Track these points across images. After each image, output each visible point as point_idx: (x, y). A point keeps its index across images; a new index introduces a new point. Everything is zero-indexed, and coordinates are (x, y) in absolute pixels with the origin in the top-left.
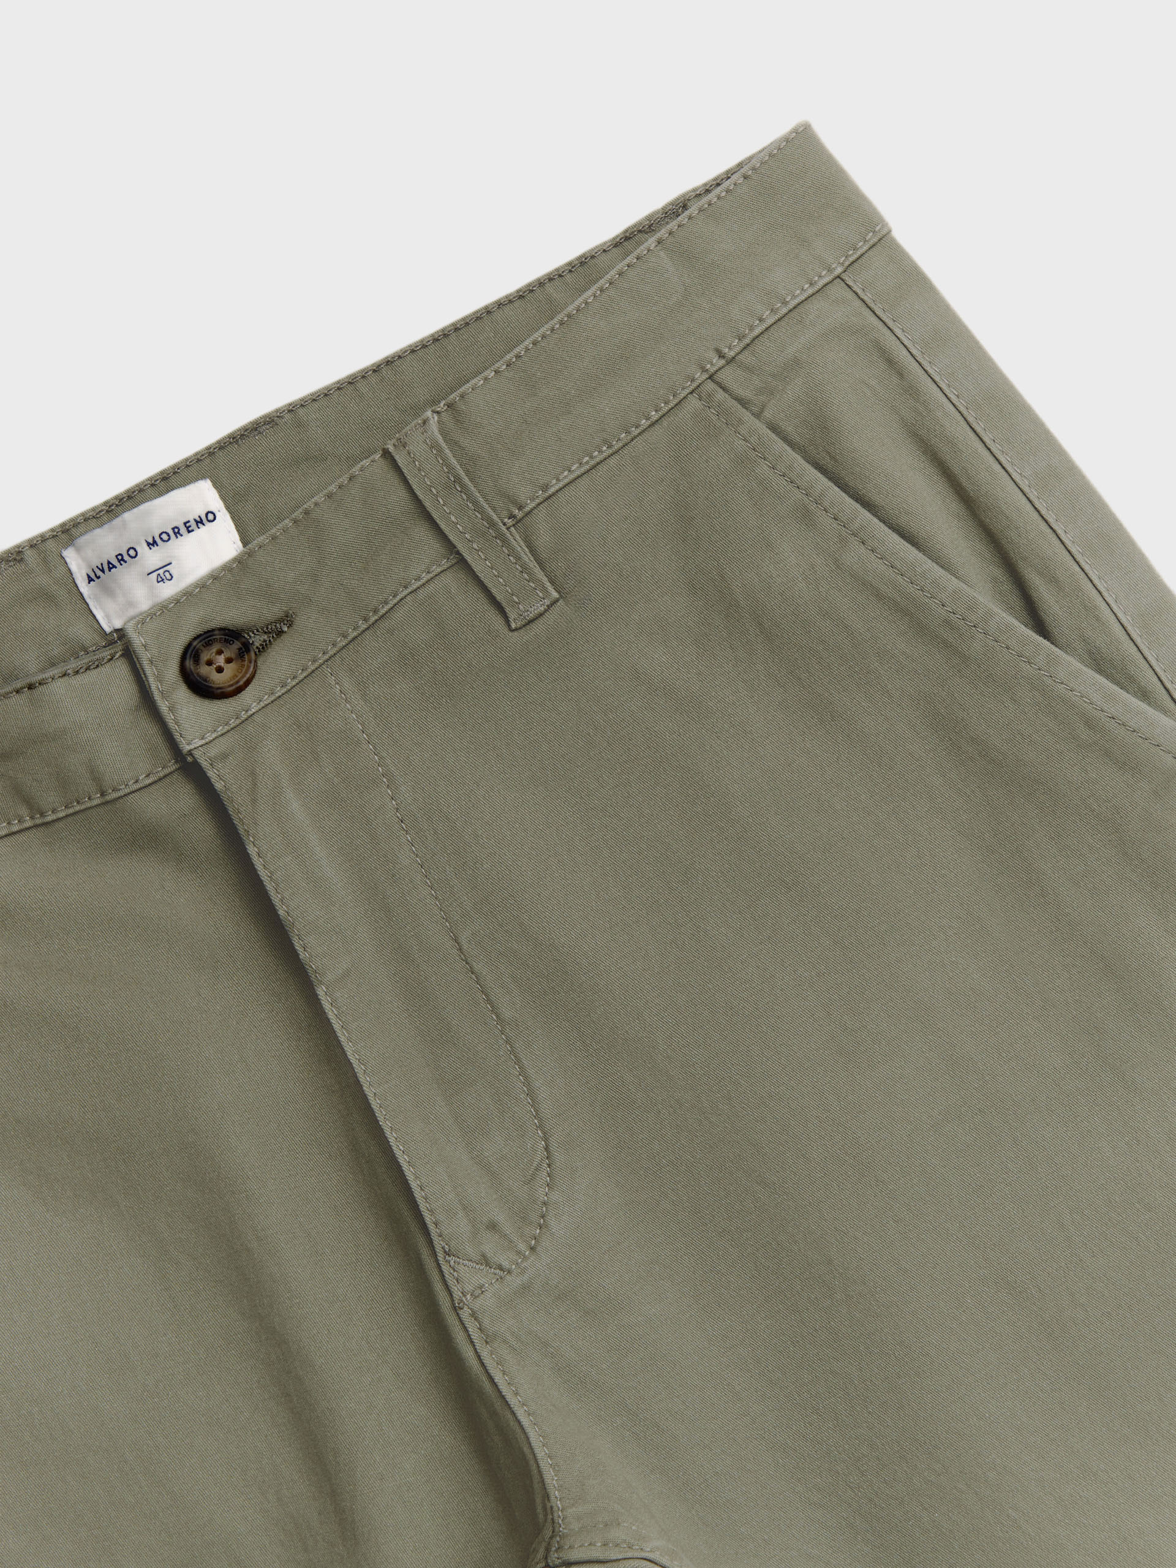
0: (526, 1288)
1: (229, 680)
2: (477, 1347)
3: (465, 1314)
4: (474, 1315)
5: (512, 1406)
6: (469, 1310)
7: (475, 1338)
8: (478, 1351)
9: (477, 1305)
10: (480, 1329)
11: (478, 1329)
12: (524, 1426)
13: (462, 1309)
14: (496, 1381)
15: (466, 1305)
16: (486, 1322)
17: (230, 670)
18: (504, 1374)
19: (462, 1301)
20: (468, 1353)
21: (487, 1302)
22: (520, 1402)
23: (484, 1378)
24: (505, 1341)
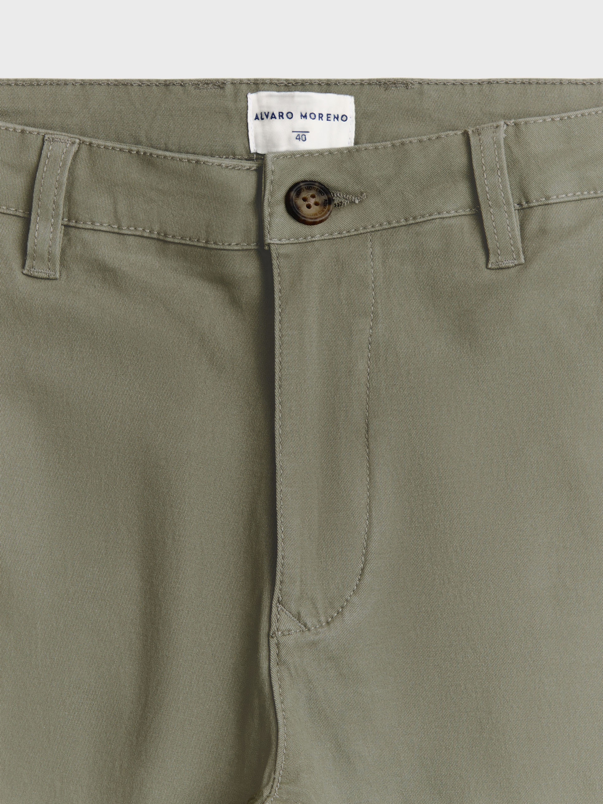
0: (314, 644)
1: (312, 215)
2: (271, 664)
3: (273, 642)
4: (278, 645)
5: (277, 708)
6: (276, 640)
7: (273, 658)
8: (271, 667)
9: (282, 640)
10: (278, 655)
11: (277, 654)
12: (279, 723)
13: (273, 638)
14: (274, 689)
15: (276, 637)
16: (283, 652)
17: (315, 209)
18: (280, 687)
19: (275, 633)
20: (264, 665)
21: (289, 641)
22: (282, 708)
23: (267, 683)
24: (289, 669)
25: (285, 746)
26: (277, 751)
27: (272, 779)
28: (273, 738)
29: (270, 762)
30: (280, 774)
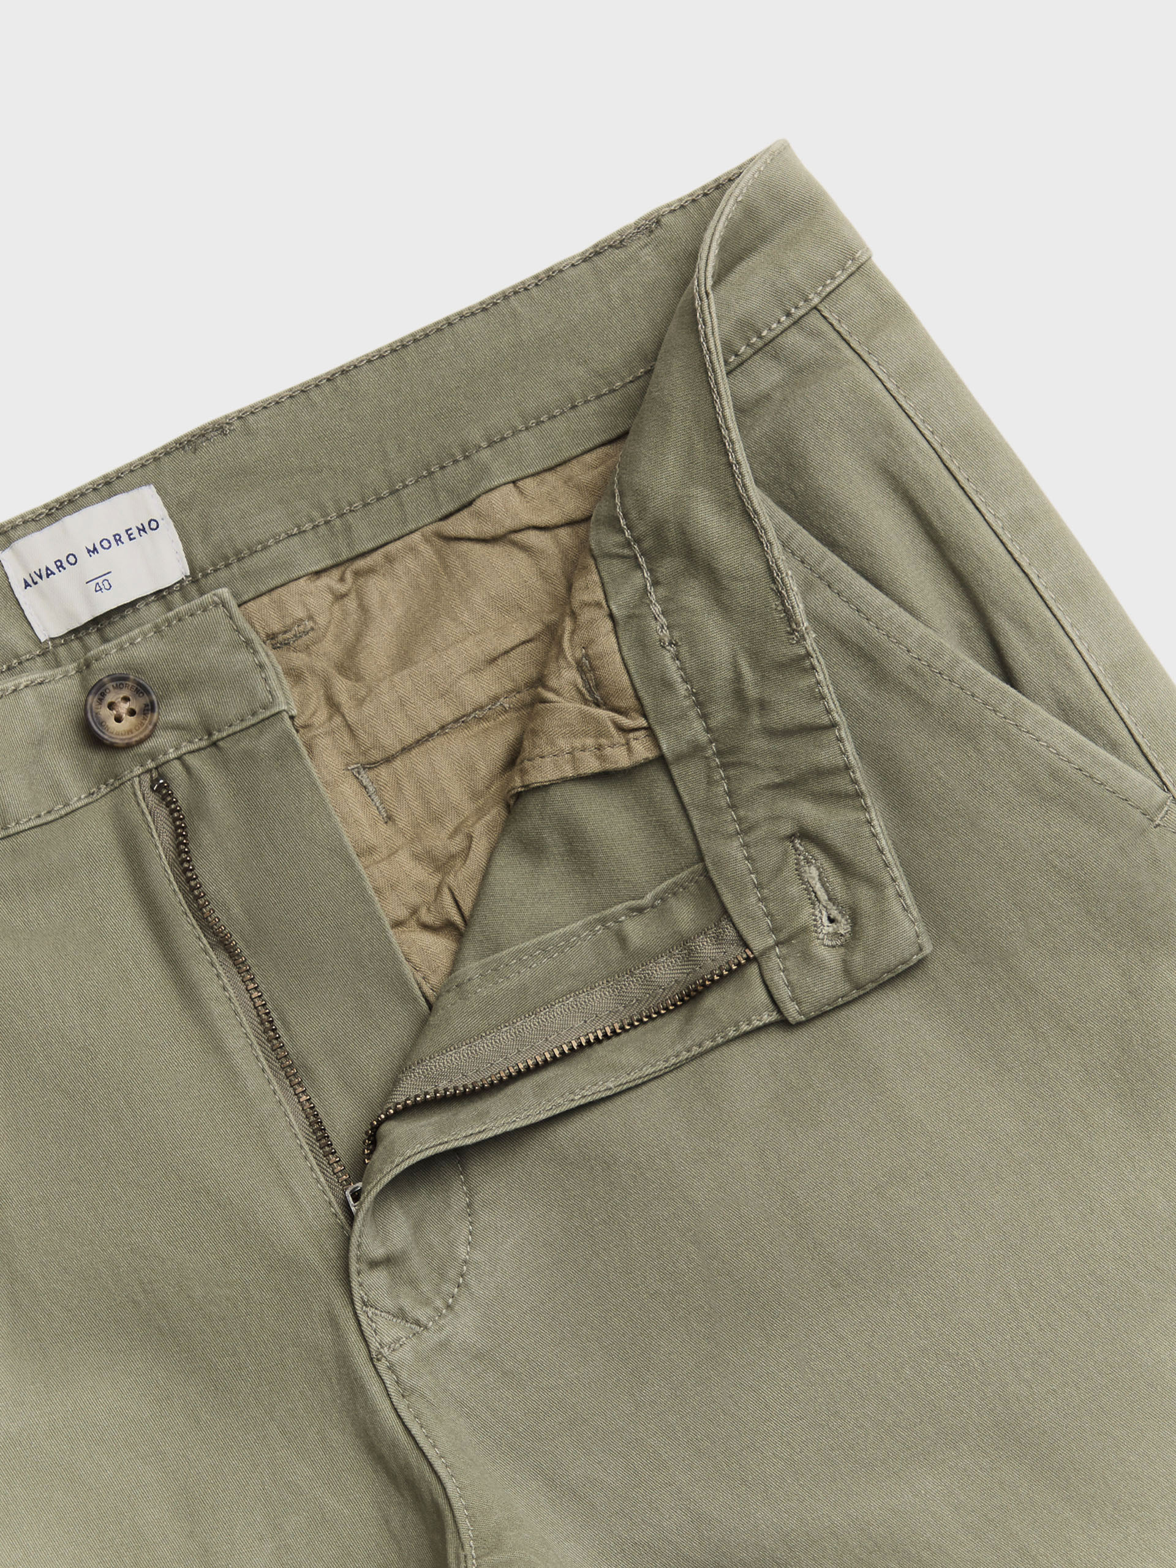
0: (444, 1345)
1: (123, 733)
2: (393, 1400)
3: (382, 1366)
4: (391, 1368)
5: (429, 1457)
6: (386, 1362)
7: (392, 1390)
8: (394, 1403)
9: (395, 1357)
10: (397, 1383)
11: (396, 1382)
12: (441, 1477)
13: (380, 1361)
14: (413, 1433)
15: (385, 1357)
16: (404, 1375)
17: (128, 722)
18: (422, 1427)
19: (380, 1353)
20: (383, 1405)
21: (404, 1355)
22: (437, 1453)
23: (399, 1429)
24: (423, 1396)
25: (463, 1505)
26: (454, 1516)
27: (462, 1559)
28: (442, 1501)
29: (450, 1536)
30: (471, 1546)
